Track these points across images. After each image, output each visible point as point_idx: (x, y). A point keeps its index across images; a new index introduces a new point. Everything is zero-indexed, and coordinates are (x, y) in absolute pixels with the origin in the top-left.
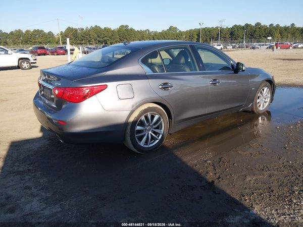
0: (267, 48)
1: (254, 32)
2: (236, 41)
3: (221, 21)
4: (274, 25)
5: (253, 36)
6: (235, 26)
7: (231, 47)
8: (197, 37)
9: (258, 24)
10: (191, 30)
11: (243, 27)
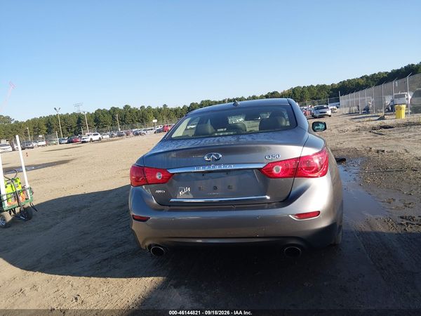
0: (155, 133)
1: (125, 117)
2: (104, 129)
3: (77, 106)
4: (146, 107)
5: (124, 121)
6: (99, 110)
7: (108, 136)
8: (46, 128)
9: (127, 107)
10: (34, 120)
11: (109, 111)
